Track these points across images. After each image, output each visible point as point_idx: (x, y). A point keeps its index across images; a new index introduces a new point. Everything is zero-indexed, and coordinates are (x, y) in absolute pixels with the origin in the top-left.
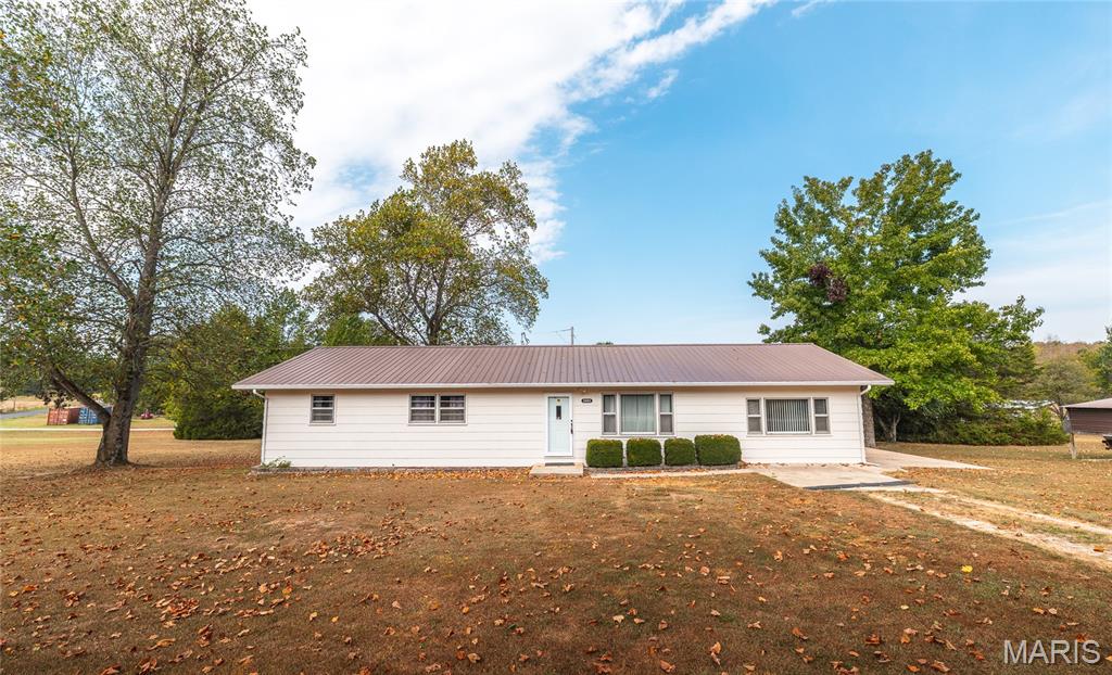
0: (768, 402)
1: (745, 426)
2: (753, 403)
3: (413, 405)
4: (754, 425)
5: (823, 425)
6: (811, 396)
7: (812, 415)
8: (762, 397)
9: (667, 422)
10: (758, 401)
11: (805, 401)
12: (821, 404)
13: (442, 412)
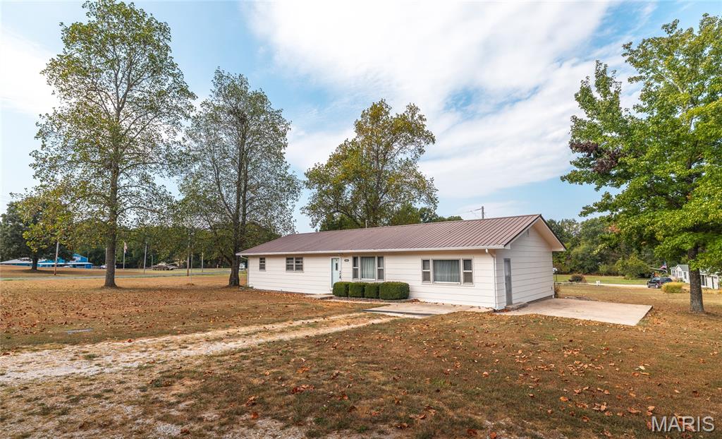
0: (435, 261)
1: (420, 277)
2: (425, 263)
3: (287, 262)
4: (426, 277)
5: (469, 278)
6: (461, 258)
7: (462, 271)
8: (431, 258)
9: (381, 274)
10: (428, 261)
11: (458, 261)
12: (468, 264)
13: (296, 265)
